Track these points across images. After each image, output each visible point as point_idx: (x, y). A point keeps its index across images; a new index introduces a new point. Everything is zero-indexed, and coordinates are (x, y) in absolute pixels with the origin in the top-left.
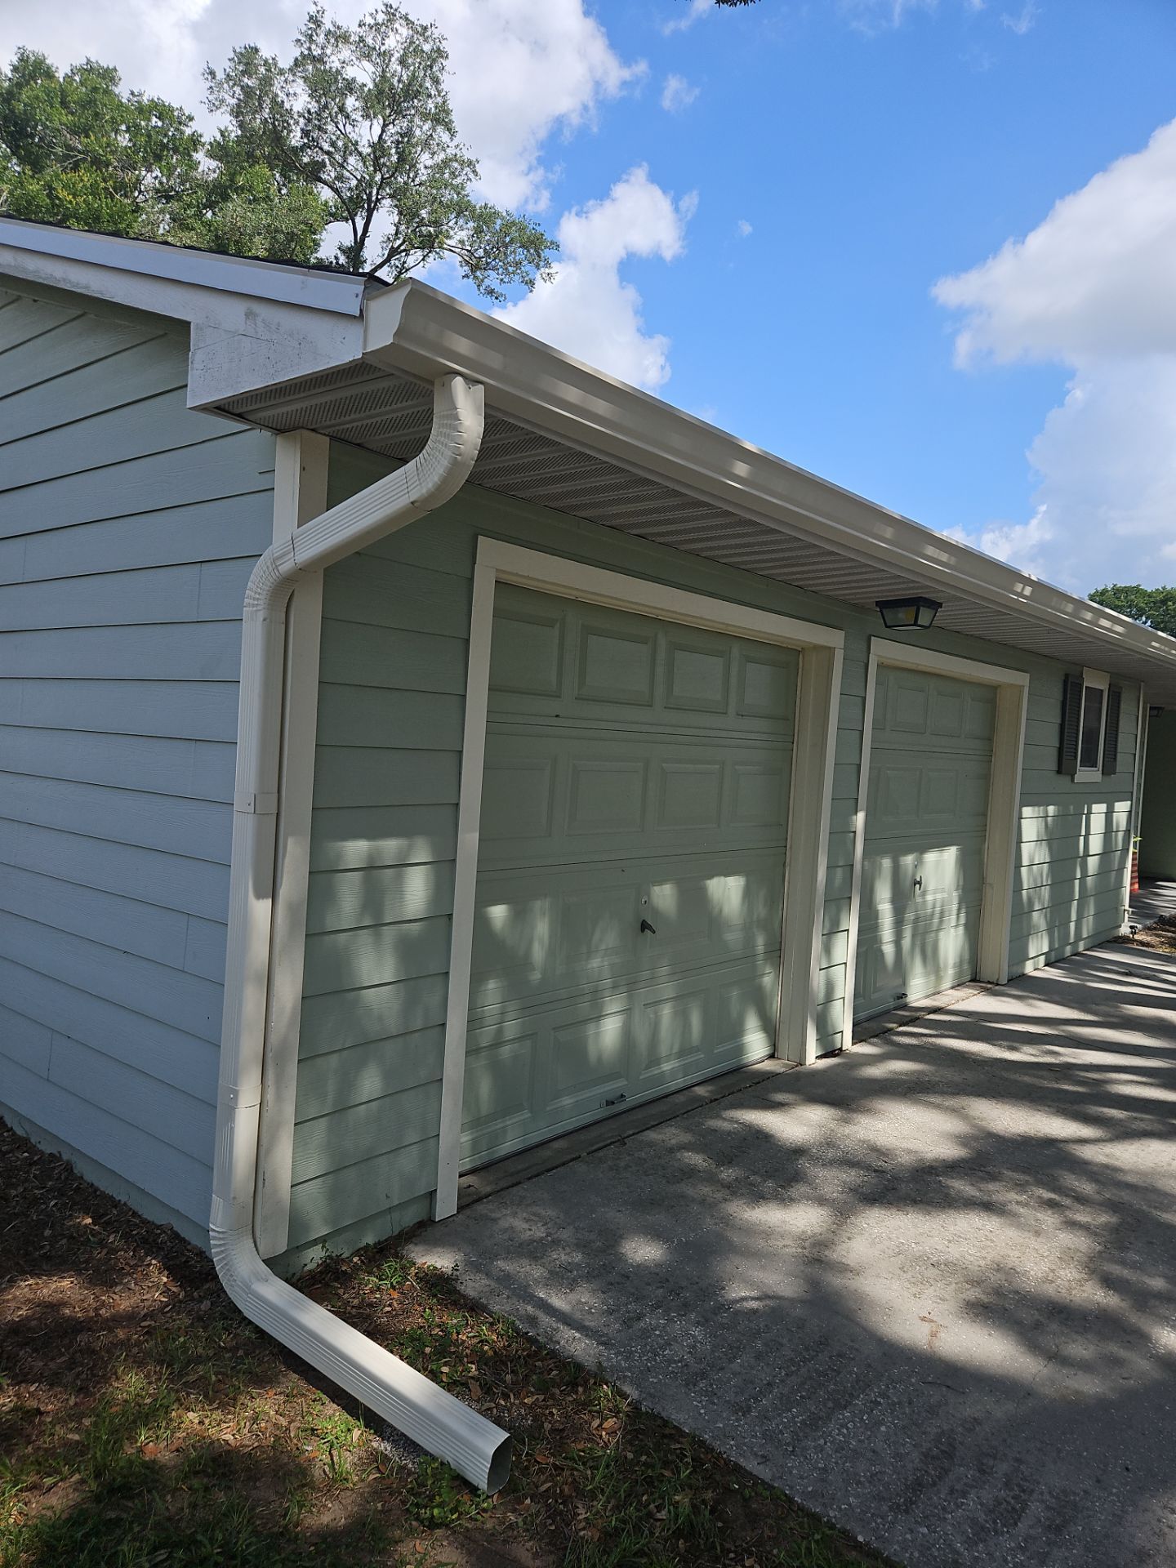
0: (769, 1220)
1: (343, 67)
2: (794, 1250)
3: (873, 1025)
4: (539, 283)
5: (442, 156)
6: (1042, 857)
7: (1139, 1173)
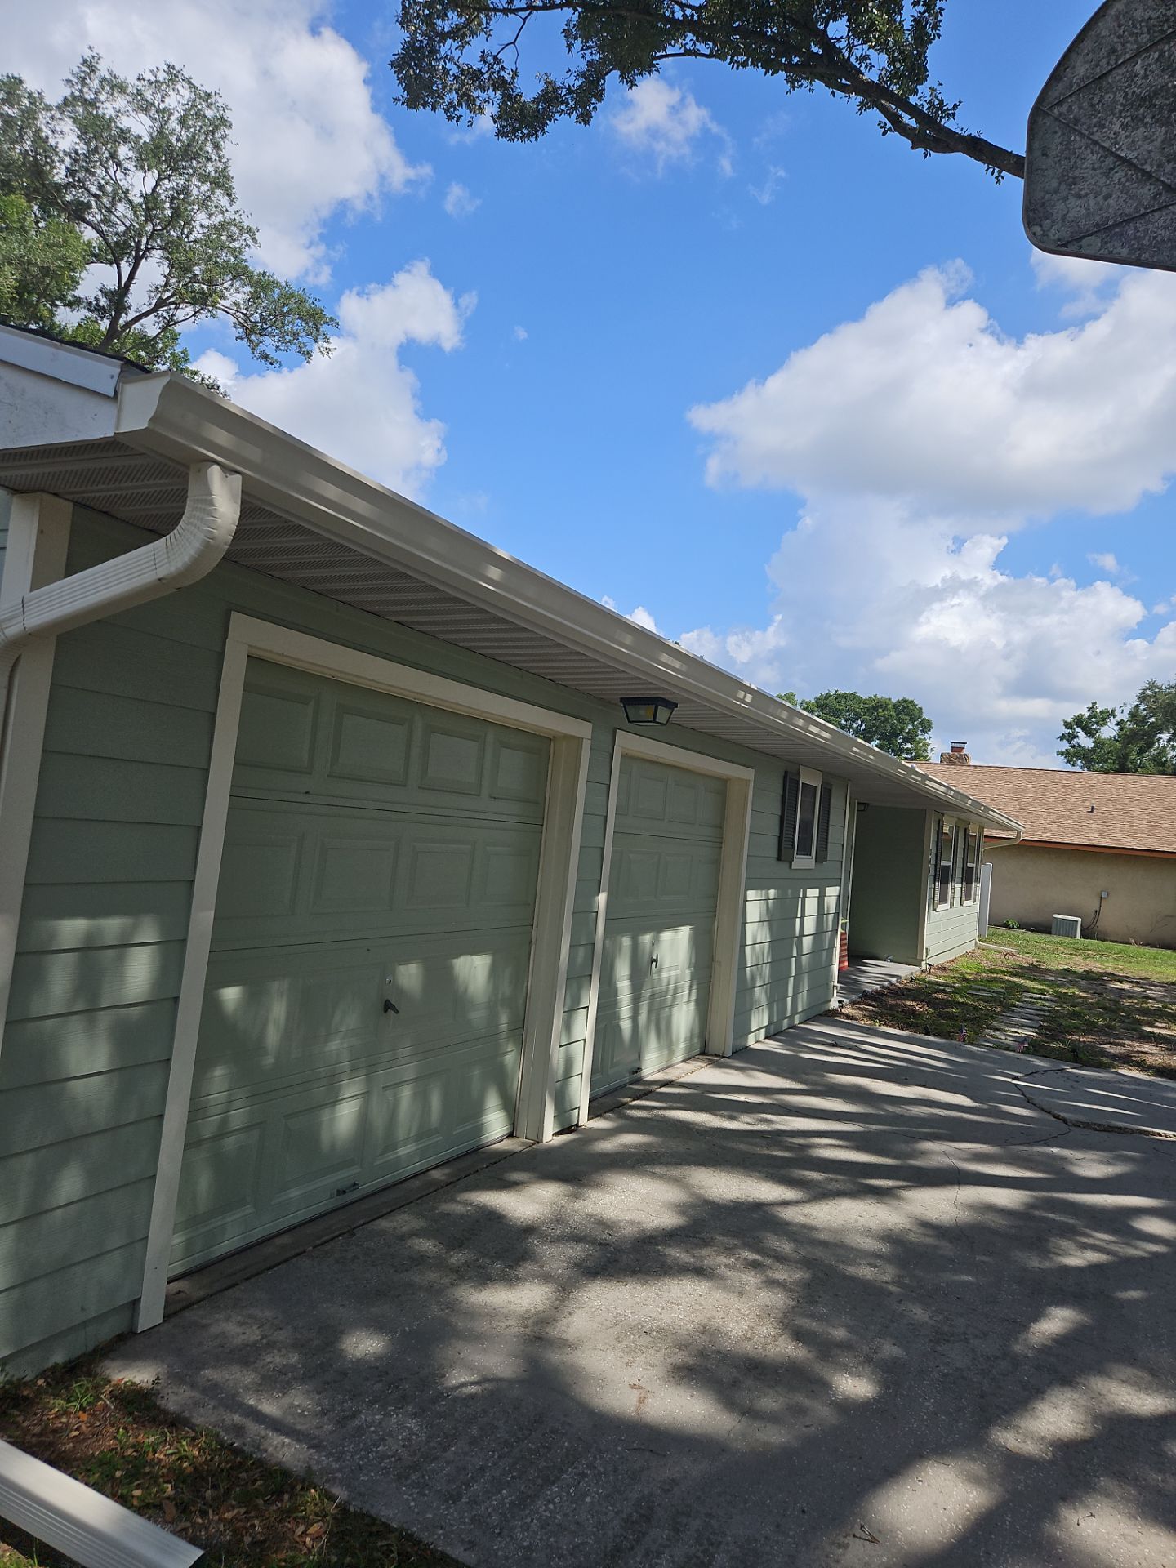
0: (495, 1301)
1: (117, 116)
2: (516, 1329)
3: (608, 1100)
4: (316, 355)
5: (220, 218)
6: (764, 936)
7: (830, 1231)
